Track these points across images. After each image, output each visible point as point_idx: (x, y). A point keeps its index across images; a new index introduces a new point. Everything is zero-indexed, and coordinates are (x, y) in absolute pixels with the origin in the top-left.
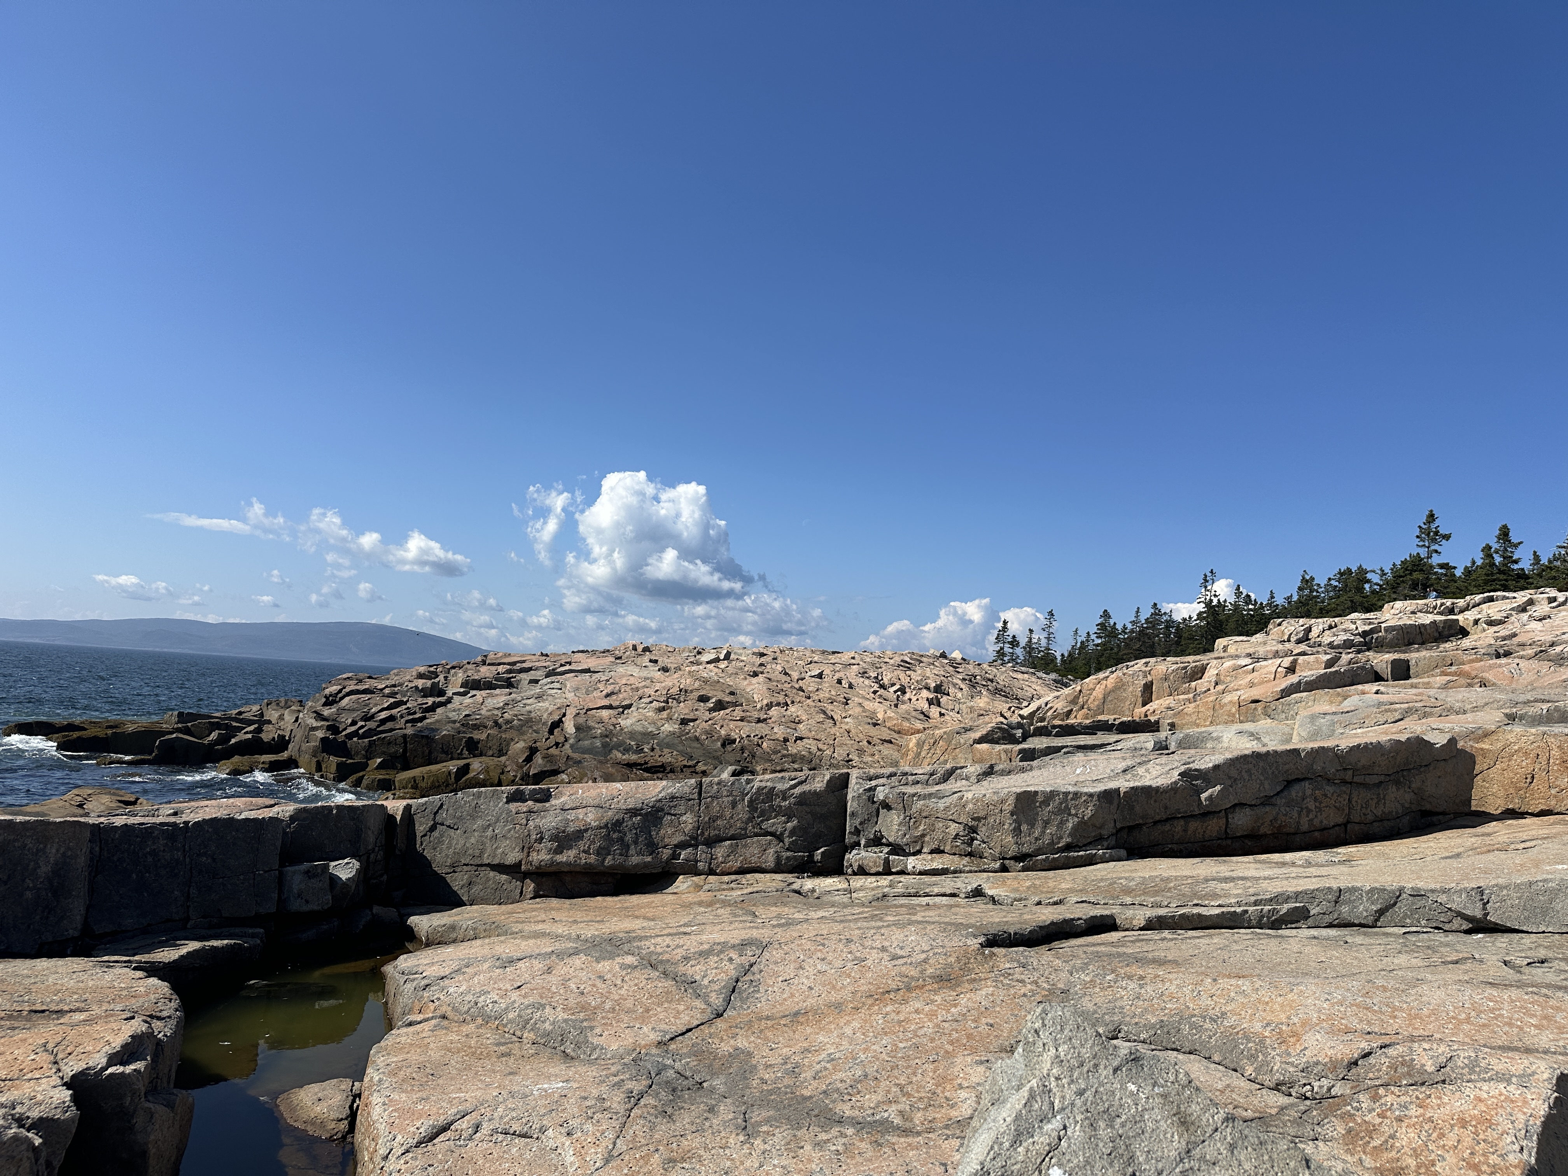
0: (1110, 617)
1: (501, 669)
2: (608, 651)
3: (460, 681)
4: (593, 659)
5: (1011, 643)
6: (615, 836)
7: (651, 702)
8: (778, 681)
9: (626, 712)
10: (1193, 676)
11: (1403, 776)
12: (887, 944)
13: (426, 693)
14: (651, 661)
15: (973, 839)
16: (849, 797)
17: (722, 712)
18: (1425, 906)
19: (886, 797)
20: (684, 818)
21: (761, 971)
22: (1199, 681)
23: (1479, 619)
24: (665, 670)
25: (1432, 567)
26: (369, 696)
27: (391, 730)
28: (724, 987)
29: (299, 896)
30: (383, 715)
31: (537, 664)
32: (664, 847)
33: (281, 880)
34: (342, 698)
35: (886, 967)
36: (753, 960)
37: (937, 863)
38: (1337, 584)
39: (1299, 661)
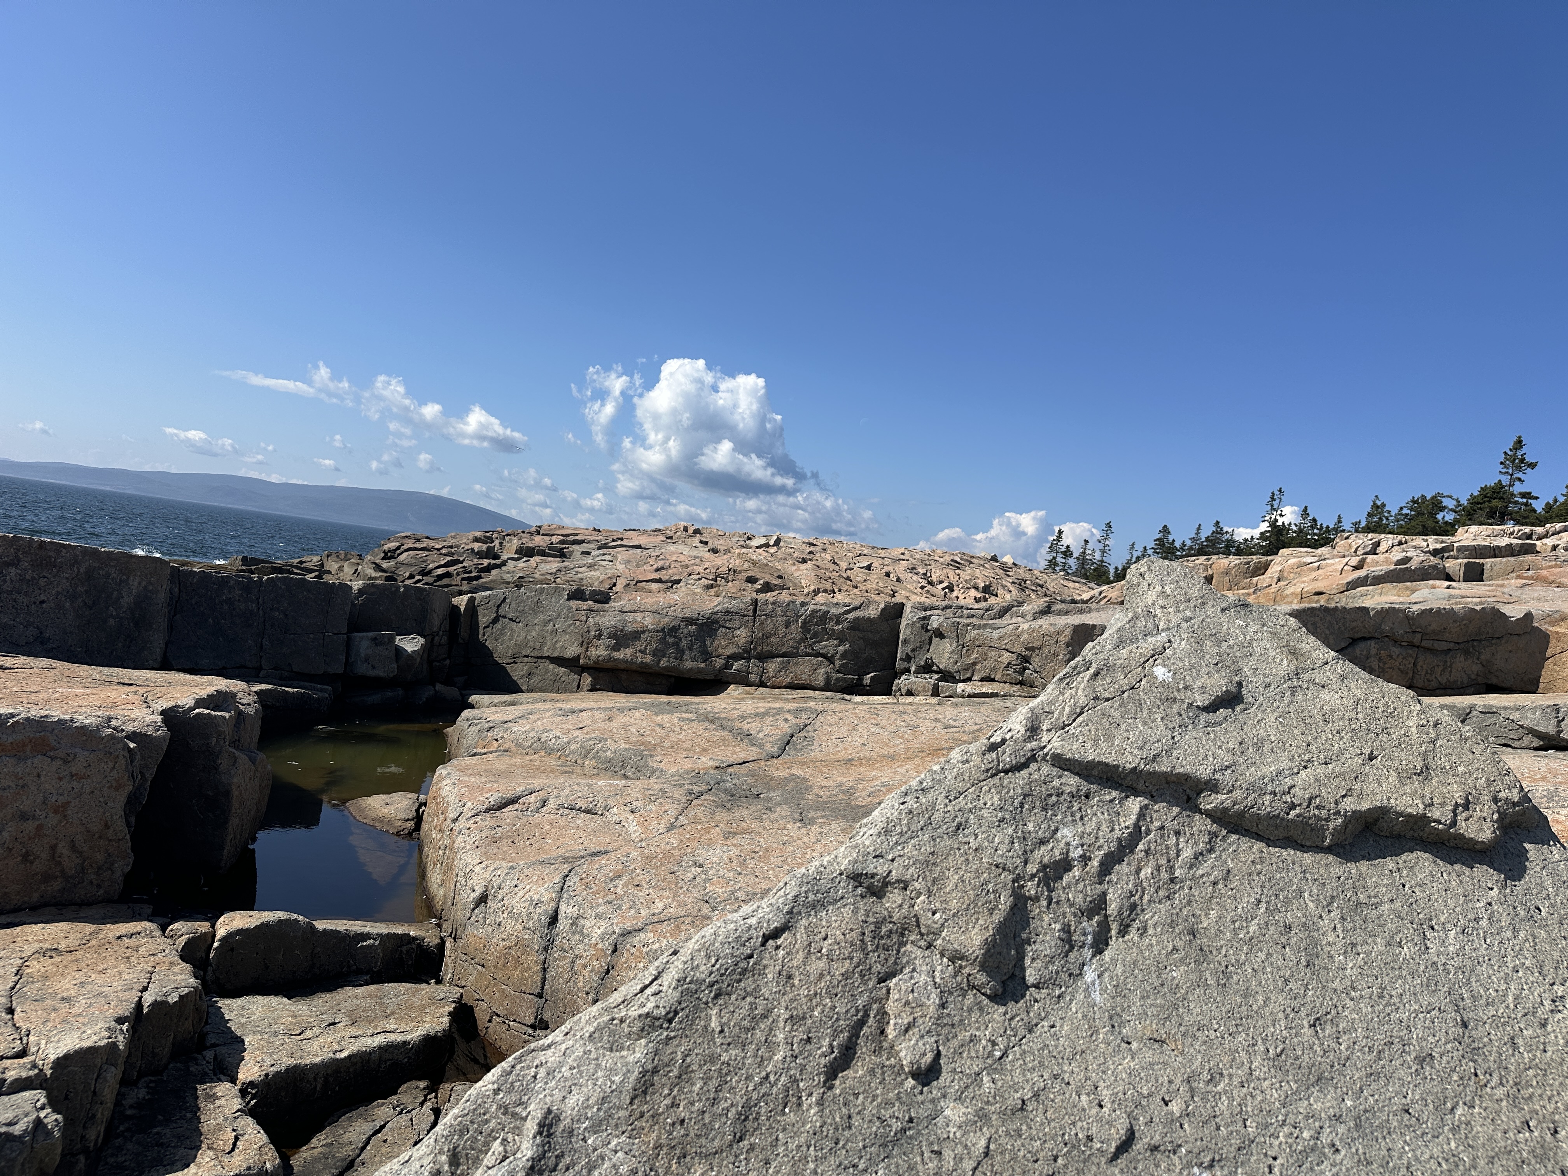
0: (1169, 533)
1: (554, 539)
2: (659, 530)
3: (514, 547)
4: (645, 537)
5: (1064, 553)
6: (671, 640)
7: (700, 579)
8: (826, 569)
9: (674, 587)
10: (1255, 572)
11: (1473, 647)
12: (940, 717)
13: (480, 555)
14: (701, 542)
15: (1025, 669)
16: (903, 625)
17: (769, 594)
18: (1495, 724)
19: (940, 625)
20: (738, 632)
21: (815, 731)
22: (1261, 577)
23: (1558, 545)
24: (715, 551)
25: (1512, 494)
26: (427, 553)
27: (447, 586)
28: (779, 740)
29: (366, 661)
30: (440, 571)
31: (590, 538)
32: (718, 657)
33: (348, 644)
34: (399, 555)
35: (939, 733)
36: (807, 722)
37: (987, 688)
38: (1409, 512)
39: (1368, 560)
